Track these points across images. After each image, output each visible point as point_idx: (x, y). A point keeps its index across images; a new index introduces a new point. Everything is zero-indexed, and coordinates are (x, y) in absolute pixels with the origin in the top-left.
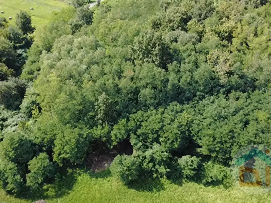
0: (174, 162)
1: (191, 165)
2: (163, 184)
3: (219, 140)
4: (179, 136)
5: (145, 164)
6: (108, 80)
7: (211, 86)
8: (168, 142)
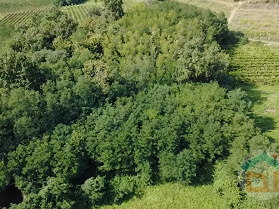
0: (77, 191)
3: (119, 150)
4: (75, 159)
5: (42, 207)
7: (95, 98)
8: (64, 170)
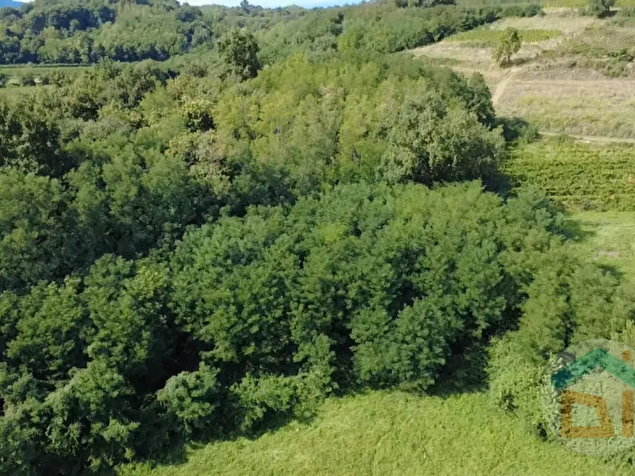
8: (114, 348)
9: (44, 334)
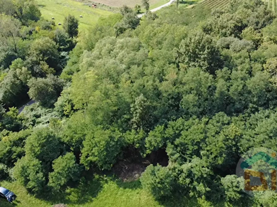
0: (216, 181)
1: (237, 187)
2: (201, 205)
4: (224, 151)
5: (181, 179)
6: (147, 82)
8: (210, 156)
9: (189, 140)
